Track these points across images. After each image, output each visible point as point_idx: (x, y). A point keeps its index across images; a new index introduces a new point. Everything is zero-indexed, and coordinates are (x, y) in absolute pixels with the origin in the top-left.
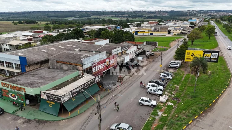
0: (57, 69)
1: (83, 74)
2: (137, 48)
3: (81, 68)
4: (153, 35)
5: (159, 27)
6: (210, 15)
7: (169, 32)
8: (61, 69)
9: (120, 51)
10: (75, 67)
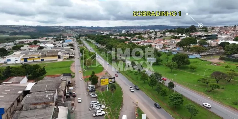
0: (31, 109)
1: (57, 108)
3: (53, 104)
4: (45, 60)
5: (45, 51)
6: (77, 32)
7: (59, 57)
8: (35, 108)
10: (48, 104)
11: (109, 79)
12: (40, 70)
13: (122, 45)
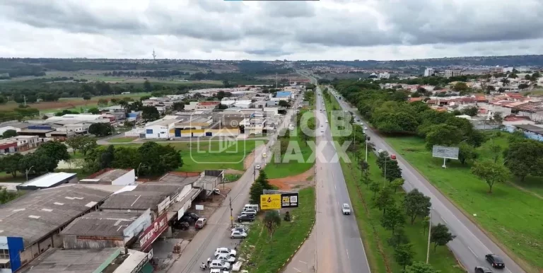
0: (78, 248)
1: (127, 252)
2: (192, 187)
3: (121, 243)
5: (221, 115)
8: (86, 248)
10: (110, 242)
11: (283, 195)
12: (167, 159)
13: (389, 106)
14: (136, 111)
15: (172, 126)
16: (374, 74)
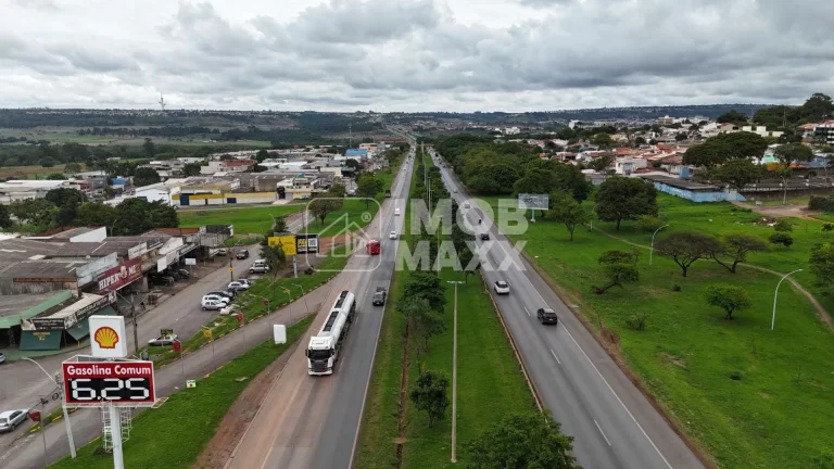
0: (17, 293)
1: (80, 295)
2: (185, 243)
3: (74, 285)
4: (239, 201)
5: (253, 177)
6: (420, 129)
7: (282, 193)
8: (26, 292)
9: (145, 251)
10: (59, 285)
11: (299, 238)
14: (125, 176)
15: (175, 191)
16: (497, 129)
